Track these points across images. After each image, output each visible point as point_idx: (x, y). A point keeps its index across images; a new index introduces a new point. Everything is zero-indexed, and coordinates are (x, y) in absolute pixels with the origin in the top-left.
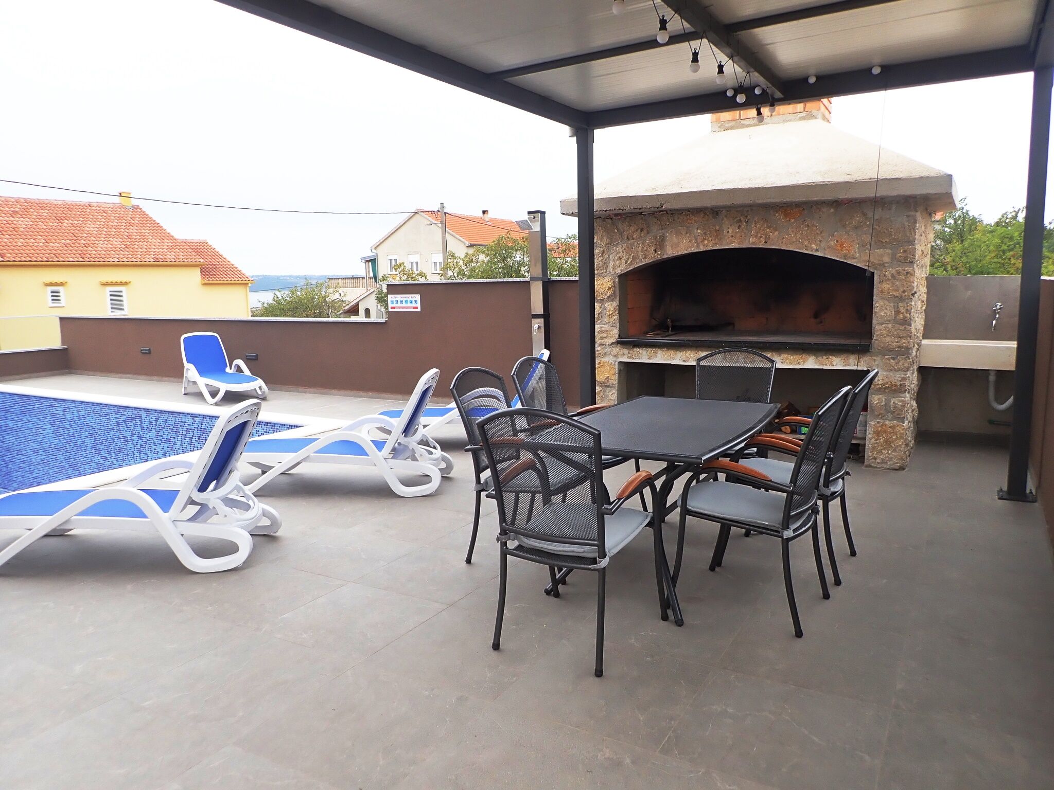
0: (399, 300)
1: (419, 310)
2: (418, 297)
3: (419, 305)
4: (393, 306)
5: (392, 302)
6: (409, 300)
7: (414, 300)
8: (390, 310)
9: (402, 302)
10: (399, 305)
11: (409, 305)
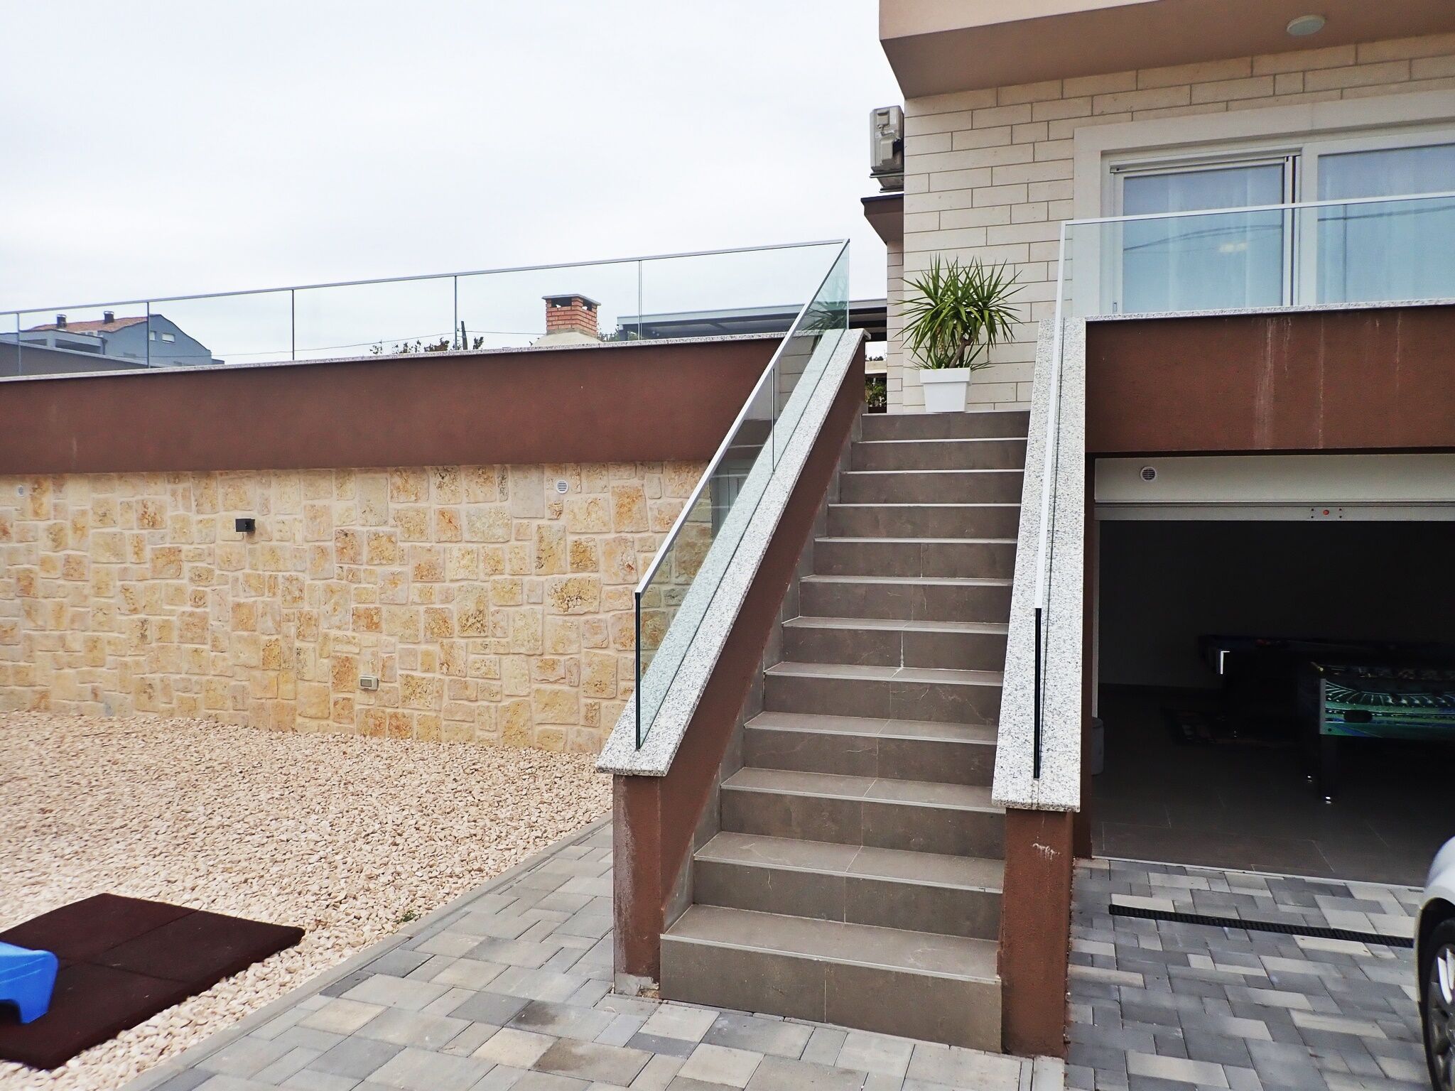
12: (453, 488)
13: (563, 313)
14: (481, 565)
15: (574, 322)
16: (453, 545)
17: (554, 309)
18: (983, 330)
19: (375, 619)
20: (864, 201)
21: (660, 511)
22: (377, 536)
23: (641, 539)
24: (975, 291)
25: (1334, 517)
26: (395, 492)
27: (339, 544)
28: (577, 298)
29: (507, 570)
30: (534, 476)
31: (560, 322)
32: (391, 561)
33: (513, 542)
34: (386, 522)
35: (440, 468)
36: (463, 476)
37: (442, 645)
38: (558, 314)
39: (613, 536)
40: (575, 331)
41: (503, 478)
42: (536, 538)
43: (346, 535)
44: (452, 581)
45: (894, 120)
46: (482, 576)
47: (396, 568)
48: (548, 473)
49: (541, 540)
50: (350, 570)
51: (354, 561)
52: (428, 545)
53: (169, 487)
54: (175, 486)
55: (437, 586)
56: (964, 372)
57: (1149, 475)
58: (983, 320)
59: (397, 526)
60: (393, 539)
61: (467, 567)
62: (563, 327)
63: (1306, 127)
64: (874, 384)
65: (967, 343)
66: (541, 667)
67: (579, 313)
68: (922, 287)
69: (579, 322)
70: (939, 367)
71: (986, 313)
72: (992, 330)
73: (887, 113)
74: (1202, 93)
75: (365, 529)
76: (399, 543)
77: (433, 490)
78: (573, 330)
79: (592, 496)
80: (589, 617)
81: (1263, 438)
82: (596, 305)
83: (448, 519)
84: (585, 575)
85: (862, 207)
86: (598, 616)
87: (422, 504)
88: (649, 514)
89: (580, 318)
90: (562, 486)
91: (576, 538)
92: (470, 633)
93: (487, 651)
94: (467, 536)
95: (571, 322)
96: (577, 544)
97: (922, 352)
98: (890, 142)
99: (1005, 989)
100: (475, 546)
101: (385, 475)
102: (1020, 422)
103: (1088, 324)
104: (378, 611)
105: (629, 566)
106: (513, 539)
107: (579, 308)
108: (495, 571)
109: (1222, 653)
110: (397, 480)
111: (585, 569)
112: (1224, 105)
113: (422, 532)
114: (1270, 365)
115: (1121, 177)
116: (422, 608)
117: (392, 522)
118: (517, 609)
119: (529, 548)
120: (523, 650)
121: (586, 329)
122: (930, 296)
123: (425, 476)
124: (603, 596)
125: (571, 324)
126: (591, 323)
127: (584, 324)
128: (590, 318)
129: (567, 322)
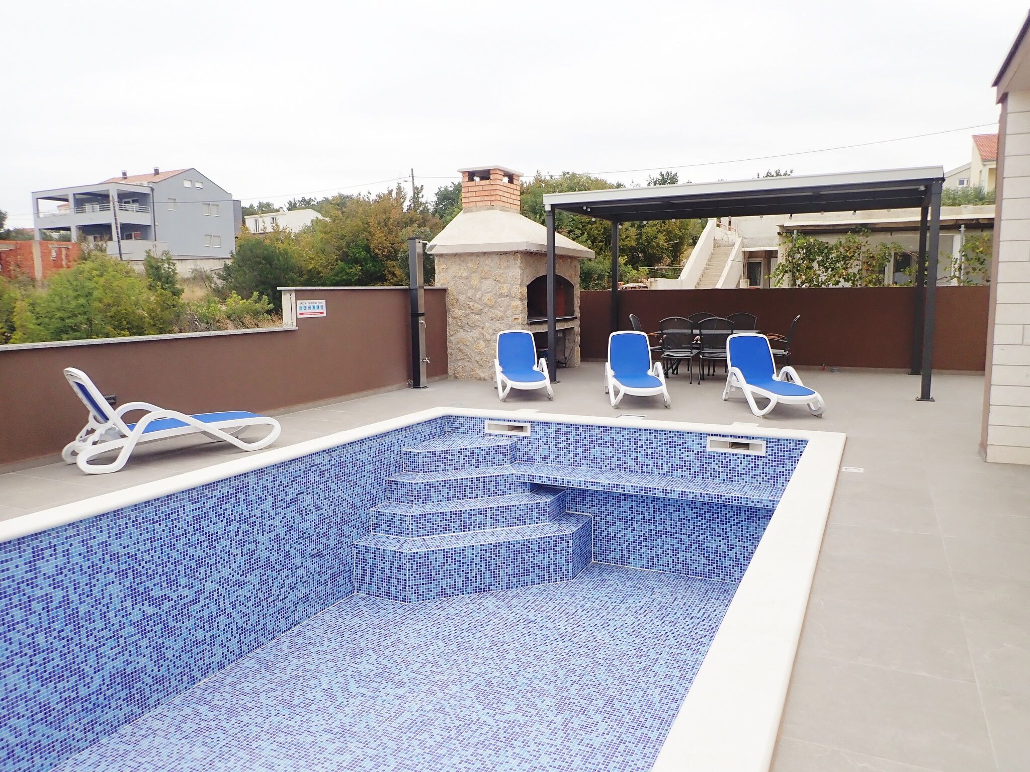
0: (307, 305)
1: (324, 315)
2: (324, 302)
3: (324, 310)
4: (301, 312)
5: (301, 308)
6: (316, 305)
7: (320, 305)
8: (299, 316)
9: (310, 308)
10: (308, 311)
11: (316, 310)
13: (482, 188)
15: (493, 198)
17: (472, 183)
28: (497, 169)
31: (479, 199)
38: (477, 189)
40: (494, 209)
62: (481, 204)
64: (794, 236)
67: (499, 188)
69: (498, 198)
78: (492, 207)
82: (519, 176)
89: (500, 193)
95: (490, 198)
107: (498, 182)
121: (506, 205)
125: (490, 201)
126: (513, 197)
127: (505, 199)
128: (511, 191)
129: (486, 198)
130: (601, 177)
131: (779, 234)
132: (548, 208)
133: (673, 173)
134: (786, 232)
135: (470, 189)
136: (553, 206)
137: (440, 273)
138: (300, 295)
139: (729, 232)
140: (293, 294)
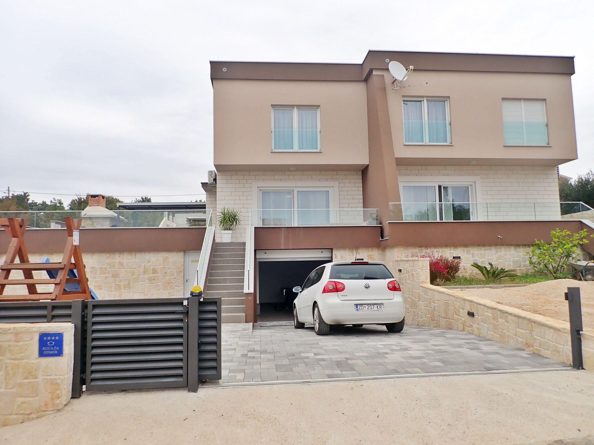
12: (123, 257)
13: (95, 200)
14: (129, 273)
15: (99, 203)
16: (122, 269)
17: (92, 198)
18: (235, 223)
19: (101, 287)
20: (202, 183)
21: (173, 261)
22: (102, 268)
23: (168, 267)
24: (233, 215)
25: (295, 260)
26: (107, 258)
27: (91, 270)
28: (100, 195)
29: (136, 275)
30: (143, 254)
31: (94, 203)
32: (105, 273)
33: (138, 268)
34: (104, 265)
35: (120, 252)
36: (125, 254)
37: (119, 292)
38: (93, 200)
39: (162, 266)
41: (136, 254)
42: (144, 267)
43: (93, 268)
44: (122, 277)
45: (214, 174)
46: (130, 276)
47: (107, 275)
48: (147, 253)
49: (145, 267)
50: (94, 276)
51: (95, 274)
52: (116, 270)
53: (39, 257)
54: (41, 257)
55: (118, 279)
56: (230, 232)
57: (266, 253)
58: (234, 221)
59: (107, 265)
60: (106, 269)
61: (125, 274)
62: (95, 204)
63: (295, 186)
65: (232, 225)
66: (144, 295)
67: (101, 200)
68: (221, 213)
69: (101, 203)
70: (225, 230)
71: (235, 220)
72: (236, 223)
73: (212, 172)
74: (276, 177)
75: (98, 266)
76: (108, 269)
77: (117, 257)
78: (99, 205)
79: (157, 258)
80: (156, 284)
81: (282, 247)
83: (121, 264)
84: (155, 275)
85: (201, 185)
86: (158, 283)
87: (114, 260)
88: (170, 262)
89: (101, 202)
90: (150, 256)
91: (153, 267)
92: (126, 289)
93: (130, 293)
94: (126, 267)
96: (153, 268)
97: (221, 226)
98: (213, 178)
99: (246, 315)
100: (128, 269)
101: (104, 254)
102: (244, 244)
103: (255, 227)
104: (101, 285)
105: (165, 272)
106: (138, 267)
108: (133, 275)
109: (284, 290)
110: (108, 255)
111: (155, 273)
112: (280, 180)
113: (114, 267)
114: (283, 235)
115: (261, 192)
116: (113, 284)
117: (106, 264)
118: (138, 283)
119: (142, 270)
120: (140, 292)
122: (223, 214)
123: (115, 254)
124: (159, 279)
125: (98, 204)
126: (104, 203)
127: (102, 204)
128: (103, 201)
129: (96, 203)
130: (118, 198)
131: (187, 221)
132: (118, 206)
133: (148, 198)
134: (189, 220)
135: (91, 200)
136: (119, 206)
137: (82, 223)
138: (56, 223)
139: (172, 223)
140: (55, 223)
